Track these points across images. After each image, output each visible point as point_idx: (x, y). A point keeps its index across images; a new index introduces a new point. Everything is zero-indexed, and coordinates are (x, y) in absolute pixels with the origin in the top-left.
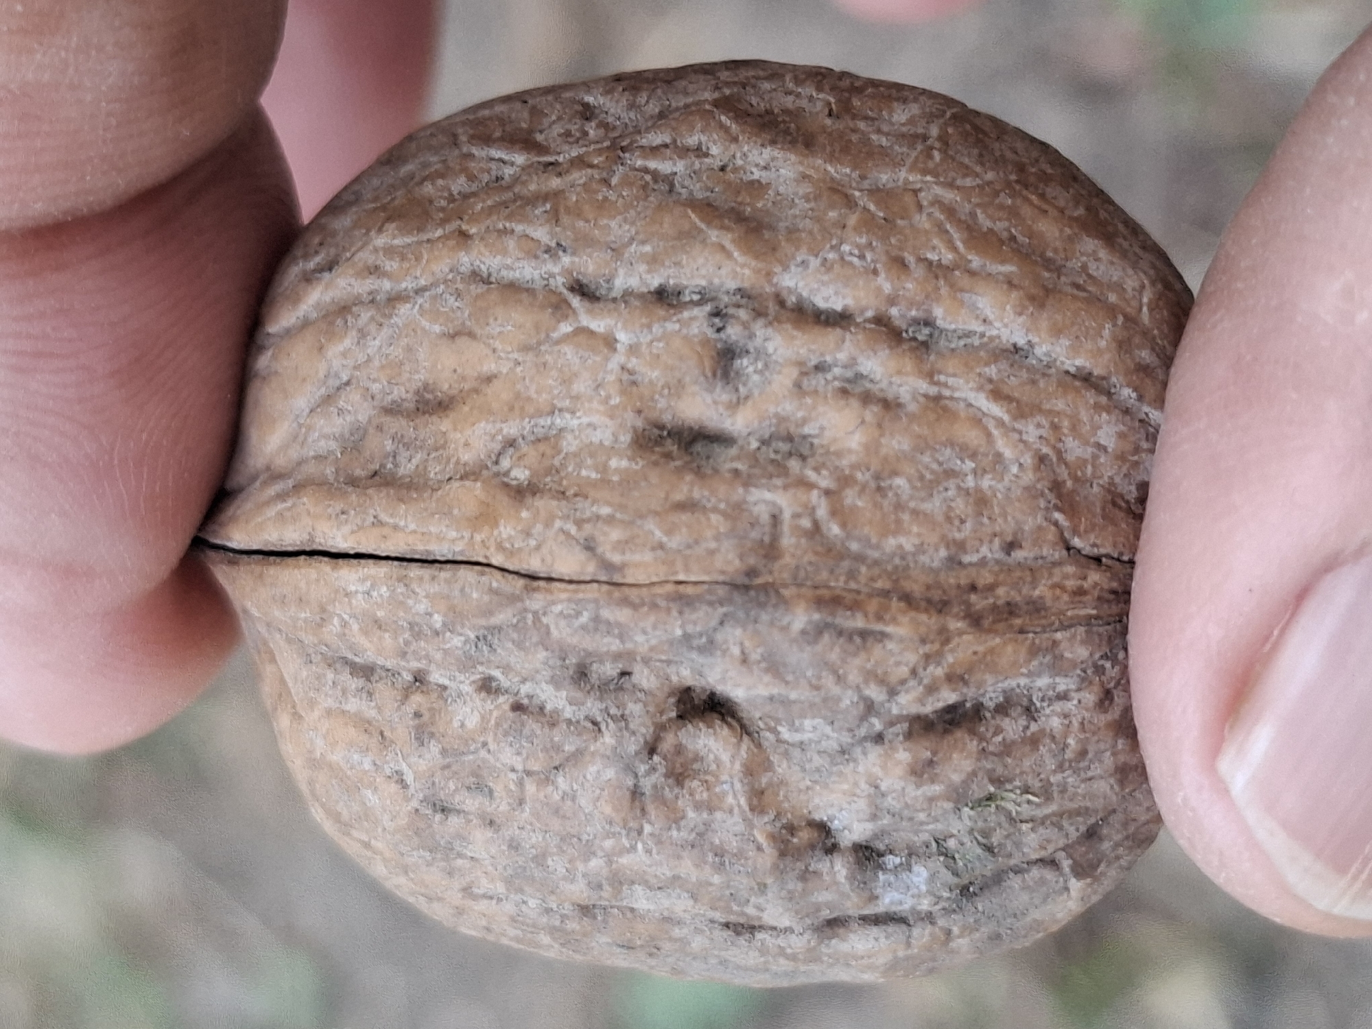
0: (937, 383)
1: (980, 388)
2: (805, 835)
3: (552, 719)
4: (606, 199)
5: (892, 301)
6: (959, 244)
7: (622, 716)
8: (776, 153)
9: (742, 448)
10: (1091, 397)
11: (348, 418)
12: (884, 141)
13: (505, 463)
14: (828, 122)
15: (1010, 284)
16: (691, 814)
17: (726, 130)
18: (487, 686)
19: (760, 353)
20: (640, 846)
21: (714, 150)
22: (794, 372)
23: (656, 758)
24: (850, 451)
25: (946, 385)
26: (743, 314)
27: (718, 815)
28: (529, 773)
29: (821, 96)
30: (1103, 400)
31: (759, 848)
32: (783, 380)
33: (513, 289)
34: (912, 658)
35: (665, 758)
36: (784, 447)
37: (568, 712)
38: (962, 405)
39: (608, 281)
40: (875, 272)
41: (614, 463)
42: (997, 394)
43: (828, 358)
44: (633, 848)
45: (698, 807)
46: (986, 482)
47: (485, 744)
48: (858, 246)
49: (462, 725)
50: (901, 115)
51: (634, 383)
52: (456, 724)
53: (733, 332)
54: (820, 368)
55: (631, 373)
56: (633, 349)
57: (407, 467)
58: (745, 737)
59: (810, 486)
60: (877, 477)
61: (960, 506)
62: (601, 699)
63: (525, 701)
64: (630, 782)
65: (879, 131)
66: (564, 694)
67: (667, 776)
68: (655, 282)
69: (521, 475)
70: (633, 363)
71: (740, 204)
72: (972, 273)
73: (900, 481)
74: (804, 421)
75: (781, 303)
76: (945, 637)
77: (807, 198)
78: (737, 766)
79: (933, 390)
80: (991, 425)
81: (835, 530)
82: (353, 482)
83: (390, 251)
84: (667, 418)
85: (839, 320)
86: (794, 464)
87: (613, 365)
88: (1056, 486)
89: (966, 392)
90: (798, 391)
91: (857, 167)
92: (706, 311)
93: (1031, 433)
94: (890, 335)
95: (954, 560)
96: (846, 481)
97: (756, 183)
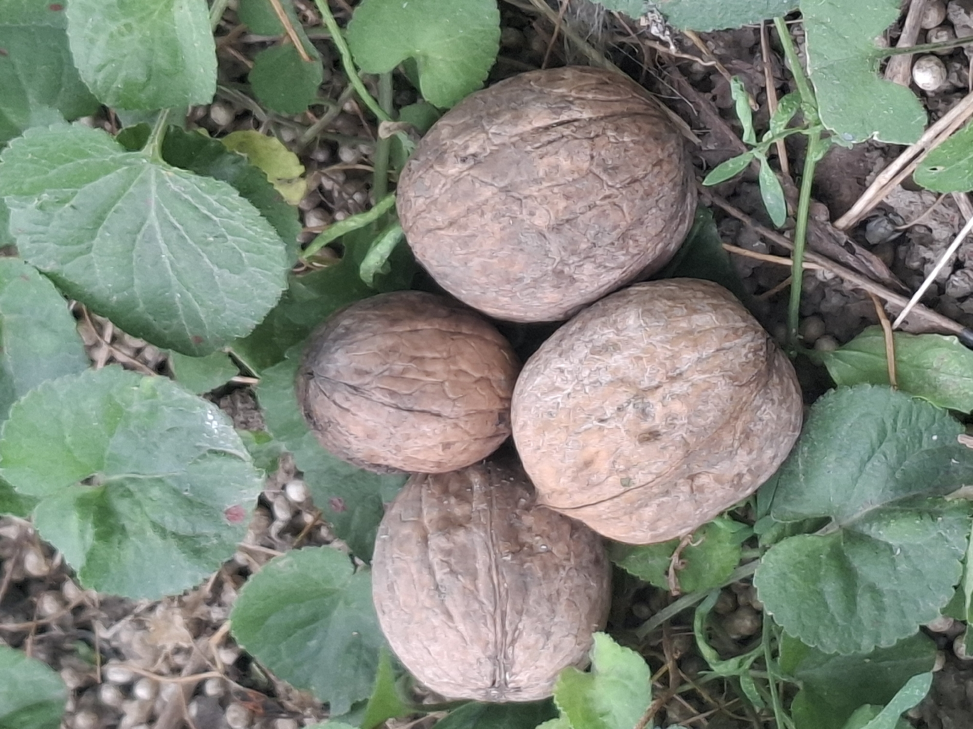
0: (690, 381)
1: (699, 374)
5: (667, 372)
6: (669, 347)
8: (615, 356)
10: (721, 353)
13: (617, 466)
15: (687, 347)
17: (599, 359)
19: (650, 405)
21: (601, 366)
22: (660, 404)
23: (694, 492)
24: (685, 410)
25: (692, 380)
26: (640, 401)
30: (724, 351)
32: (659, 407)
34: (731, 437)
35: (696, 490)
36: (670, 419)
38: (698, 381)
39: (606, 415)
41: (639, 451)
42: (704, 372)
43: (664, 395)
45: (711, 493)
46: (716, 391)
51: (629, 432)
53: (640, 406)
54: (664, 398)
55: (627, 430)
56: (624, 426)
57: (594, 479)
59: (683, 425)
60: (694, 411)
61: (716, 401)
69: (622, 467)
70: (626, 428)
72: (678, 352)
73: (700, 407)
74: (670, 411)
75: (645, 391)
76: (734, 427)
79: (690, 384)
80: (708, 379)
82: (584, 488)
84: (642, 433)
85: (660, 385)
87: (623, 430)
88: (730, 378)
89: (697, 377)
90: (663, 406)
91: (634, 347)
92: (631, 405)
93: (717, 373)
94: (672, 379)
95: (723, 412)
96: (690, 417)
97: (616, 368)
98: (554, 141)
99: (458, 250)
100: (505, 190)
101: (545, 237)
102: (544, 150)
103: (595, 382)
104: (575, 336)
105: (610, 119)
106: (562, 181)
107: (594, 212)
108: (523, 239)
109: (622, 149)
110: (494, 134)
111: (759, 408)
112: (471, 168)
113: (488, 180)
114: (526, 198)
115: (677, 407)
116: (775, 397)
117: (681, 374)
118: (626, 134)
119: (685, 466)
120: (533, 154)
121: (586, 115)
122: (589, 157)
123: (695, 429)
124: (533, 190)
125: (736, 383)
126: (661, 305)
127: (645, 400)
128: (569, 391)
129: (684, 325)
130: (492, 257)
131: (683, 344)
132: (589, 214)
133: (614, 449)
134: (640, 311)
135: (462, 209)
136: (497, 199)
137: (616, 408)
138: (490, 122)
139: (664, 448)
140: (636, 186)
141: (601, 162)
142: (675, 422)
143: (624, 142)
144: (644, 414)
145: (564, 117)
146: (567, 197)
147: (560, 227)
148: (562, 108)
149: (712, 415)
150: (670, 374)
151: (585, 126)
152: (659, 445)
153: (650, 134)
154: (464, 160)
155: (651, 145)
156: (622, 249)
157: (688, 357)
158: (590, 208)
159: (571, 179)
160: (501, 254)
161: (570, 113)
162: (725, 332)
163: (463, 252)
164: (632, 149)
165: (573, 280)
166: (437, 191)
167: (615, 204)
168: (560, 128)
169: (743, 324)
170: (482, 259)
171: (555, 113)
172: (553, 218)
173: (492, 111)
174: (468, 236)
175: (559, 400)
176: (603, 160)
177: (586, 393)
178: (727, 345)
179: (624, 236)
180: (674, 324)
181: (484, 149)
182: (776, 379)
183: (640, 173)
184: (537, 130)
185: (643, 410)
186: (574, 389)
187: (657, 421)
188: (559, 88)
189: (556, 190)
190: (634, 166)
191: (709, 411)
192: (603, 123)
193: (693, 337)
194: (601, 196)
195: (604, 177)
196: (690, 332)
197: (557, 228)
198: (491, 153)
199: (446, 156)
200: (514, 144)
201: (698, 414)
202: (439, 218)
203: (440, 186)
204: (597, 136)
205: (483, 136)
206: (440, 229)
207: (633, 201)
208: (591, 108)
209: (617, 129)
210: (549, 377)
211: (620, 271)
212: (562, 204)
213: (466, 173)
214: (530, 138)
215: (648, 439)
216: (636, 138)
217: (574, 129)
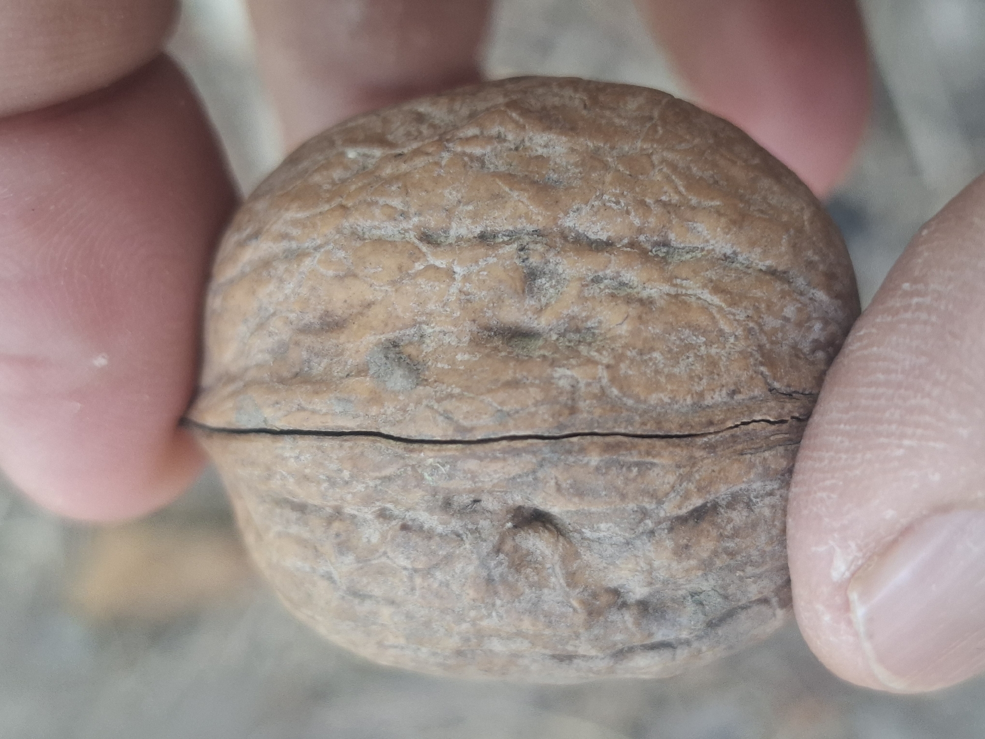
0: (676, 285)
1: (704, 286)
2: (604, 599)
3: (429, 535)
4: (439, 175)
5: (640, 231)
6: (682, 189)
7: (476, 529)
8: (553, 136)
9: (546, 340)
10: (777, 286)
11: (276, 338)
12: (624, 123)
14: (584, 112)
15: (719, 214)
16: (527, 591)
17: (516, 123)
18: (383, 515)
19: (553, 274)
20: (494, 614)
21: (510, 137)
22: (578, 286)
23: (502, 556)
24: (620, 336)
25: (681, 286)
26: (539, 247)
27: (546, 591)
28: (416, 570)
29: (577, 96)
30: (786, 287)
31: (575, 610)
32: (572, 290)
33: (380, 242)
34: (672, 478)
35: (507, 555)
36: (575, 337)
37: (440, 529)
38: (693, 299)
39: (445, 232)
40: (628, 213)
41: (459, 357)
42: (717, 289)
43: (601, 274)
44: (490, 615)
45: (531, 586)
46: (713, 351)
47: (385, 553)
48: (614, 195)
49: (369, 541)
50: (632, 105)
51: (469, 301)
52: (365, 540)
53: (534, 261)
54: (596, 280)
55: (467, 294)
56: (466, 278)
58: (561, 539)
59: (595, 363)
60: (641, 353)
61: (698, 368)
62: (461, 519)
63: (410, 523)
64: (484, 574)
65: (619, 116)
66: (436, 517)
67: (509, 567)
68: (478, 230)
70: (468, 287)
71: (531, 172)
72: (692, 208)
73: (656, 355)
74: (588, 318)
75: (565, 238)
76: (693, 461)
77: (576, 165)
78: (557, 557)
79: (673, 291)
80: (714, 311)
81: (615, 391)
82: (282, 381)
83: (295, 223)
84: (493, 322)
85: (605, 246)
86: (583, 349)
87: (454, 289)
88: (761, 349)
89: (696, 290)
90: (581, 297)
91: (608, 142)
92: (515, 247)
93: (741, 314)
94: (641, 254)
96: (620, 358)
97: (540, 157)
115: (609, 319)
123: (612, 390)
125: (764, 371)
131: (715, 203)
133: (408, 319)
144: (529, 282)
150: (644, 241)
157: (706, 237)
178: (800, 282)
185: (532, 276)
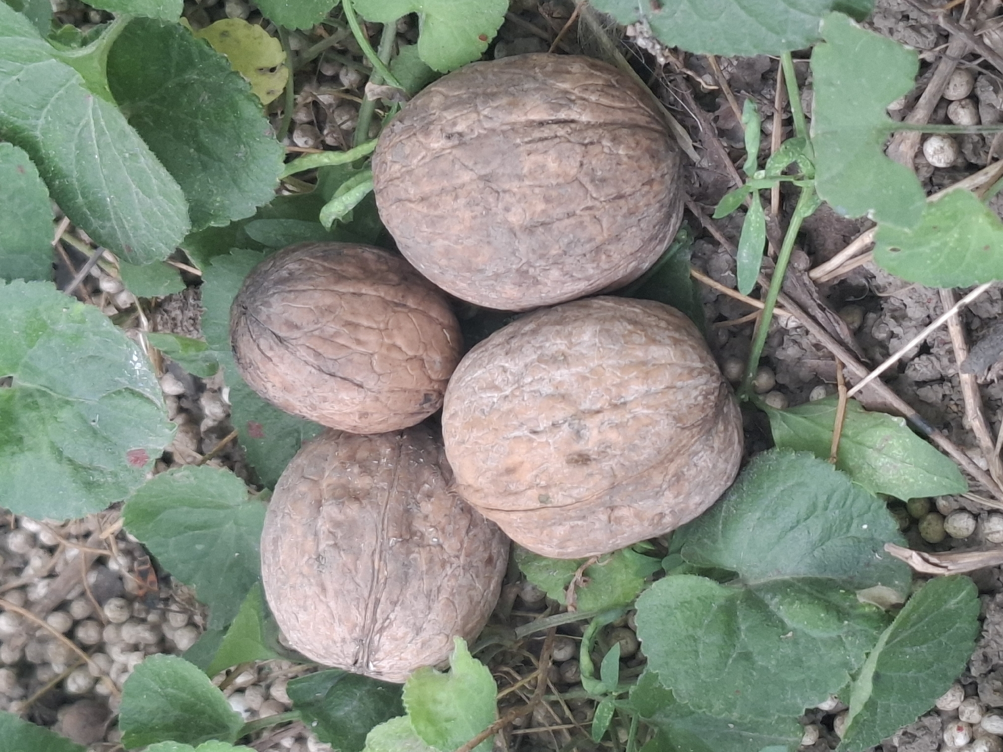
0: (632, 413)
1: (643, 408)
5: (611, 399)
6: (619, 374)
10: (671, 391)
13: (538, 481)
15: (637, 378)
17: (544, 369)
19: (586, 428)
21: (546, 377)
22: (597, 429)
24: (620, 441)
25: (635, 412)
26: (577, 421)
30: (674, 390)
32: (595, 432)
33: (516, 439)
34: (661, 478)
36: (604, 447)
38: (641, 415)
39: (539, 427)
41: (565, 471)
42: (648, 407)
43: (603, 421)
45: (628, 527)
46: (657, 429)
51: (559, 450)
53: (576, 427)
54: (602, 424)
55: (557, 447)
56: (554, 443)
57: (513, 488)
59: (615, 456)
60: (630, 444)
61: (654, 439)
69: (543, 483)
70: (556, 445)
71: (560, 391)
72: (627, 381)
73: (636, 442)
74: (605, 438)
75: (584, 413)
76: (666, 468)
77: (576, 383)
79: (632, 415)
80: (651, 415)
84: (572, 454)
85: (600, 410)
87: (552, 448)
88: (674, 418)
89: (640, 411)
90: (599, 432)
91: (583, 365)
92: (567, 424)
93: (662, 411)
94: (615, 406)
95: (659, 452)
96: (623, 450)
97: (560, 382)
98: (546, 139)
99: (424, 228)
100: (486, 179)
101: (515, 235)
102: (534, 146)
103: (535, 391)
104: (526, 338)
105: (610, 127)
106: (545, 182)
107: (572, 221)
108: (492, 232)
109: (614, 162)
110: (486, 116)
111: (696, 453)
112: (453, 147)
113: (470, 164)
114: (504, 191)
115: (613, 436)
116: (716, 445)
117: (625, 404)
118: (622, 146)
119: (608, 497)
120: (521, 149)
121: (585, 118)
122: (578, 164)
123: (627, 463)
124: (514, 186)
125: (679, 425)
126: (621, 327)
127: (582, 423)
128: (507, 393)
129: (640, 353)
130: (456, 243)
131: (635, 373)
132: (567, 222)
133: (539, 463)
134: (598, 328)
135: (437, 187)
136: (474, 186)
137: (551, 423)
138: (485, 102)
139: (591, 475)
140: (622, 202)
141: (590, 171)
142: (608, 450)
143: (618, 154)
144: (578, 435)
145: (562, 115)
146: (547, 200)
147: (533, 229)
148: (561, 105)
149: (646, 453)
150: (614, 401)
151: (580, 131)
152: (586, 470)
153: (648, 150)
154: (449, 137)
155: (646, 162)
156: (593, 261)
157: (635, 389)
158: (569, 215)
159: (554, 183)
160: (468, 242)
161: (569, 112)
162: (679, 371)
163: (429, 230)
164: (626, 164)
165: (536, 282)
166: (415, 161)
167: (595, 217)
168: (555, 126)
169: (700, 365)
170: (446, 243)
171: (552, 109)
172: (528, 219)
173: (489, 90)
174: (436, 216)
175: (495, 400)
176: (593, 169)
177: (523, 400)
178: (679, 384)
179: (598, 249)
180: (630, 352)
181: (472, 130)
182: (721, 427)
183: (628, 190)
184: (531, 124)
185: (578, 432)
186: (512, 392)
187: (590, 446)
188: (563, 82)
189: (537, 190)
190: (624, 181)
191: (644, 448)
192: (601, 131)
193: (645, 368)
194: (583, 207)
195: (590, 187)
196: (644, 363)
197: (530, 230)
198: (479, 136)
199: (432, 127)
200: (503, 132)
201: (634, 448)
202: (412, 191)
203: (419, 158)
204: (592, 143)
205: (474, 116)
206: (410, 201)
207: (614, 217)
208: (592, 111)
209: (614, 139)
210: (490, 374)
211: (586, 283)
212: (540, 206)
213: (448, 151)
214: (521, 130)
215: (577, 461)
216: (631, 153)
217: (570, 131)
